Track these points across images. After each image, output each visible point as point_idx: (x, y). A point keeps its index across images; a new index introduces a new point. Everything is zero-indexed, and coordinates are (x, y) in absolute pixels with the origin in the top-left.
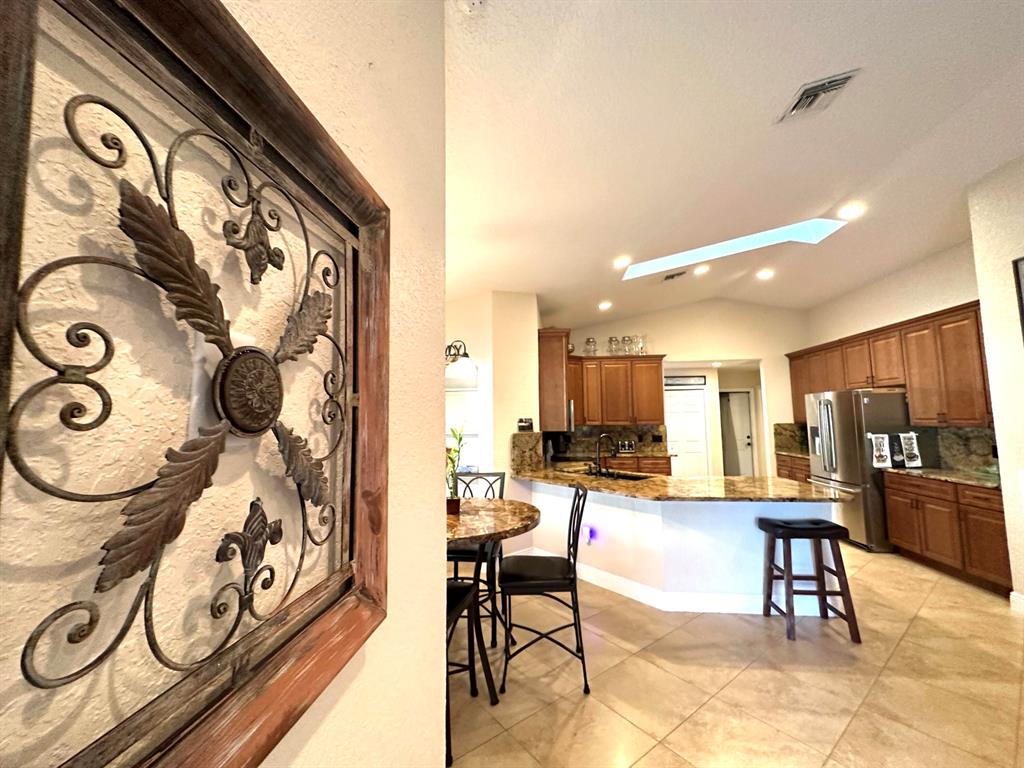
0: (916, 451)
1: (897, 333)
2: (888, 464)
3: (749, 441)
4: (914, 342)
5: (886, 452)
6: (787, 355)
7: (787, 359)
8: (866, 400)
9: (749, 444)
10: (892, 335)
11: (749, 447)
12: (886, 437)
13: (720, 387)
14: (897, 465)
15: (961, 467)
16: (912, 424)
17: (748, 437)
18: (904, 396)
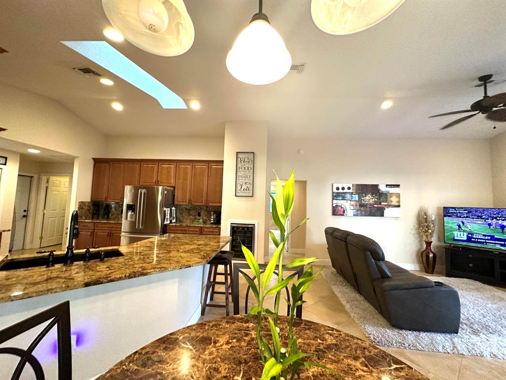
0: (174, 216)
1: (175, 164)
2: (169, 222)
3: (25, 214)
4: (182, 169)
5: (168, 217)
6: (93, 159)
7: (92, 162)
8: (166, 192)
9: (24, 216)
10: (172, 163)
11: (25, 219)
12: (169, 209)
13: (19, 171)
14: (171, 222)
15: (185, 221)
16: (175, 203)
17: (25, 211)
18: (173, 192)
